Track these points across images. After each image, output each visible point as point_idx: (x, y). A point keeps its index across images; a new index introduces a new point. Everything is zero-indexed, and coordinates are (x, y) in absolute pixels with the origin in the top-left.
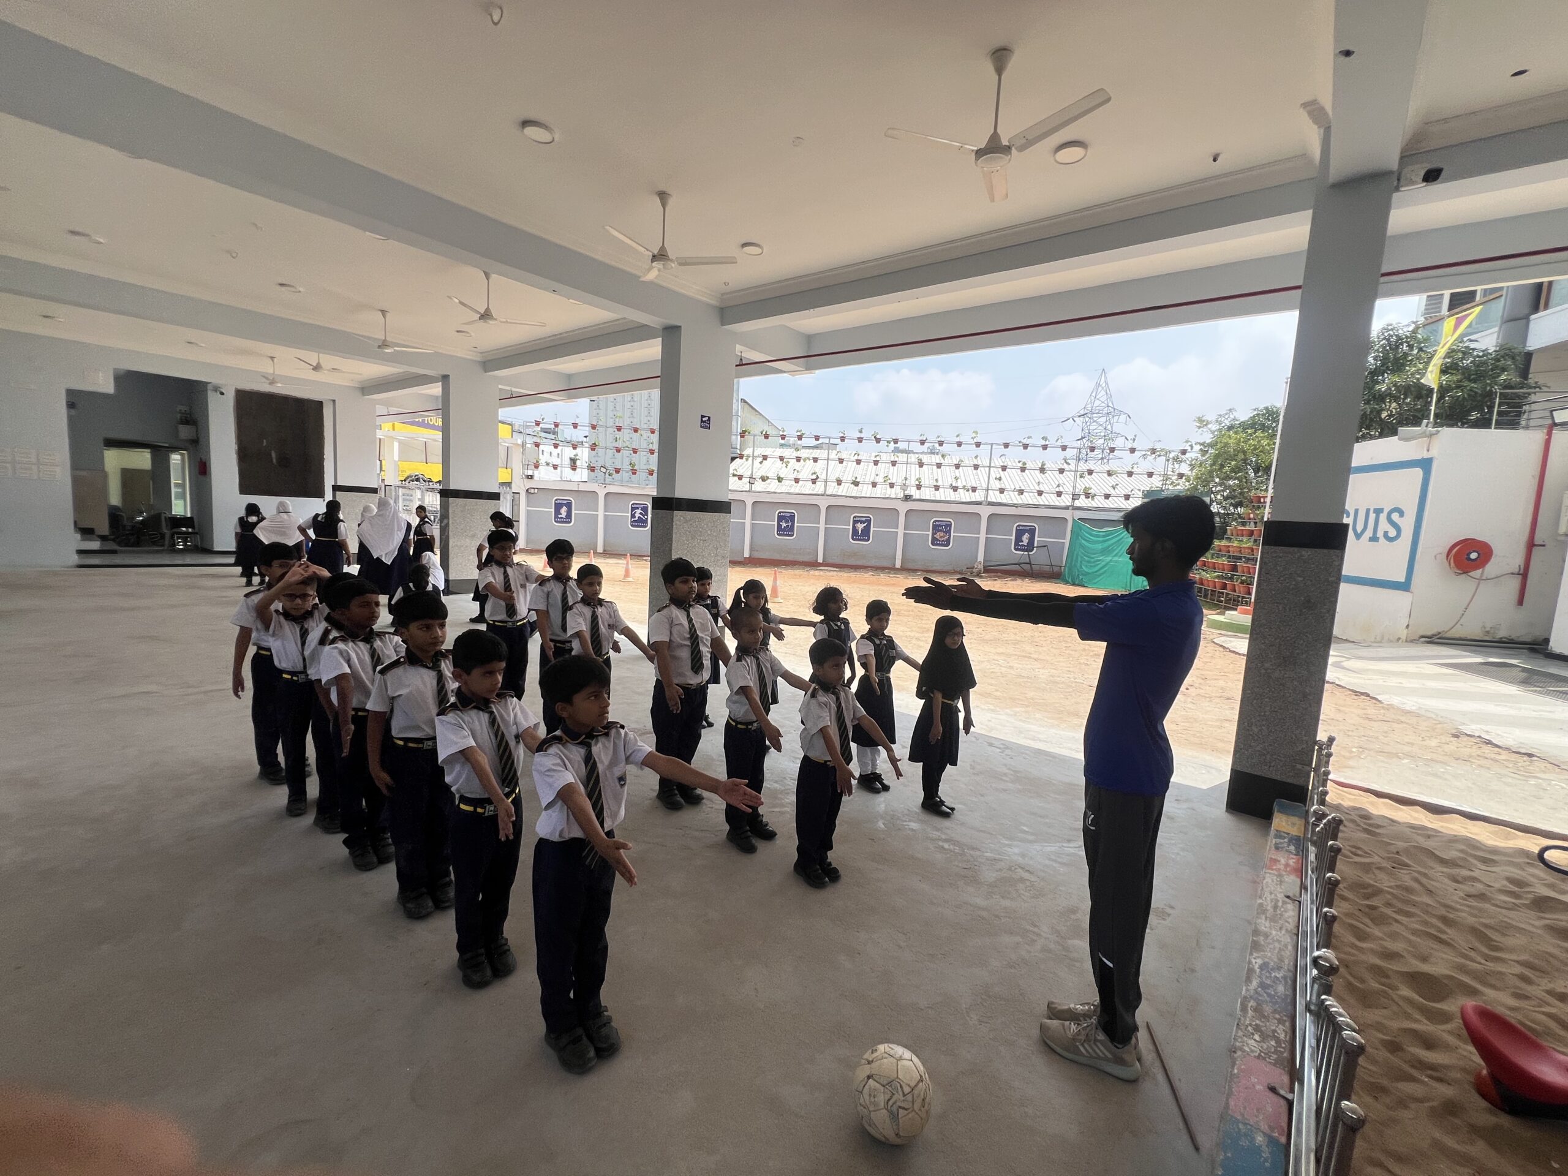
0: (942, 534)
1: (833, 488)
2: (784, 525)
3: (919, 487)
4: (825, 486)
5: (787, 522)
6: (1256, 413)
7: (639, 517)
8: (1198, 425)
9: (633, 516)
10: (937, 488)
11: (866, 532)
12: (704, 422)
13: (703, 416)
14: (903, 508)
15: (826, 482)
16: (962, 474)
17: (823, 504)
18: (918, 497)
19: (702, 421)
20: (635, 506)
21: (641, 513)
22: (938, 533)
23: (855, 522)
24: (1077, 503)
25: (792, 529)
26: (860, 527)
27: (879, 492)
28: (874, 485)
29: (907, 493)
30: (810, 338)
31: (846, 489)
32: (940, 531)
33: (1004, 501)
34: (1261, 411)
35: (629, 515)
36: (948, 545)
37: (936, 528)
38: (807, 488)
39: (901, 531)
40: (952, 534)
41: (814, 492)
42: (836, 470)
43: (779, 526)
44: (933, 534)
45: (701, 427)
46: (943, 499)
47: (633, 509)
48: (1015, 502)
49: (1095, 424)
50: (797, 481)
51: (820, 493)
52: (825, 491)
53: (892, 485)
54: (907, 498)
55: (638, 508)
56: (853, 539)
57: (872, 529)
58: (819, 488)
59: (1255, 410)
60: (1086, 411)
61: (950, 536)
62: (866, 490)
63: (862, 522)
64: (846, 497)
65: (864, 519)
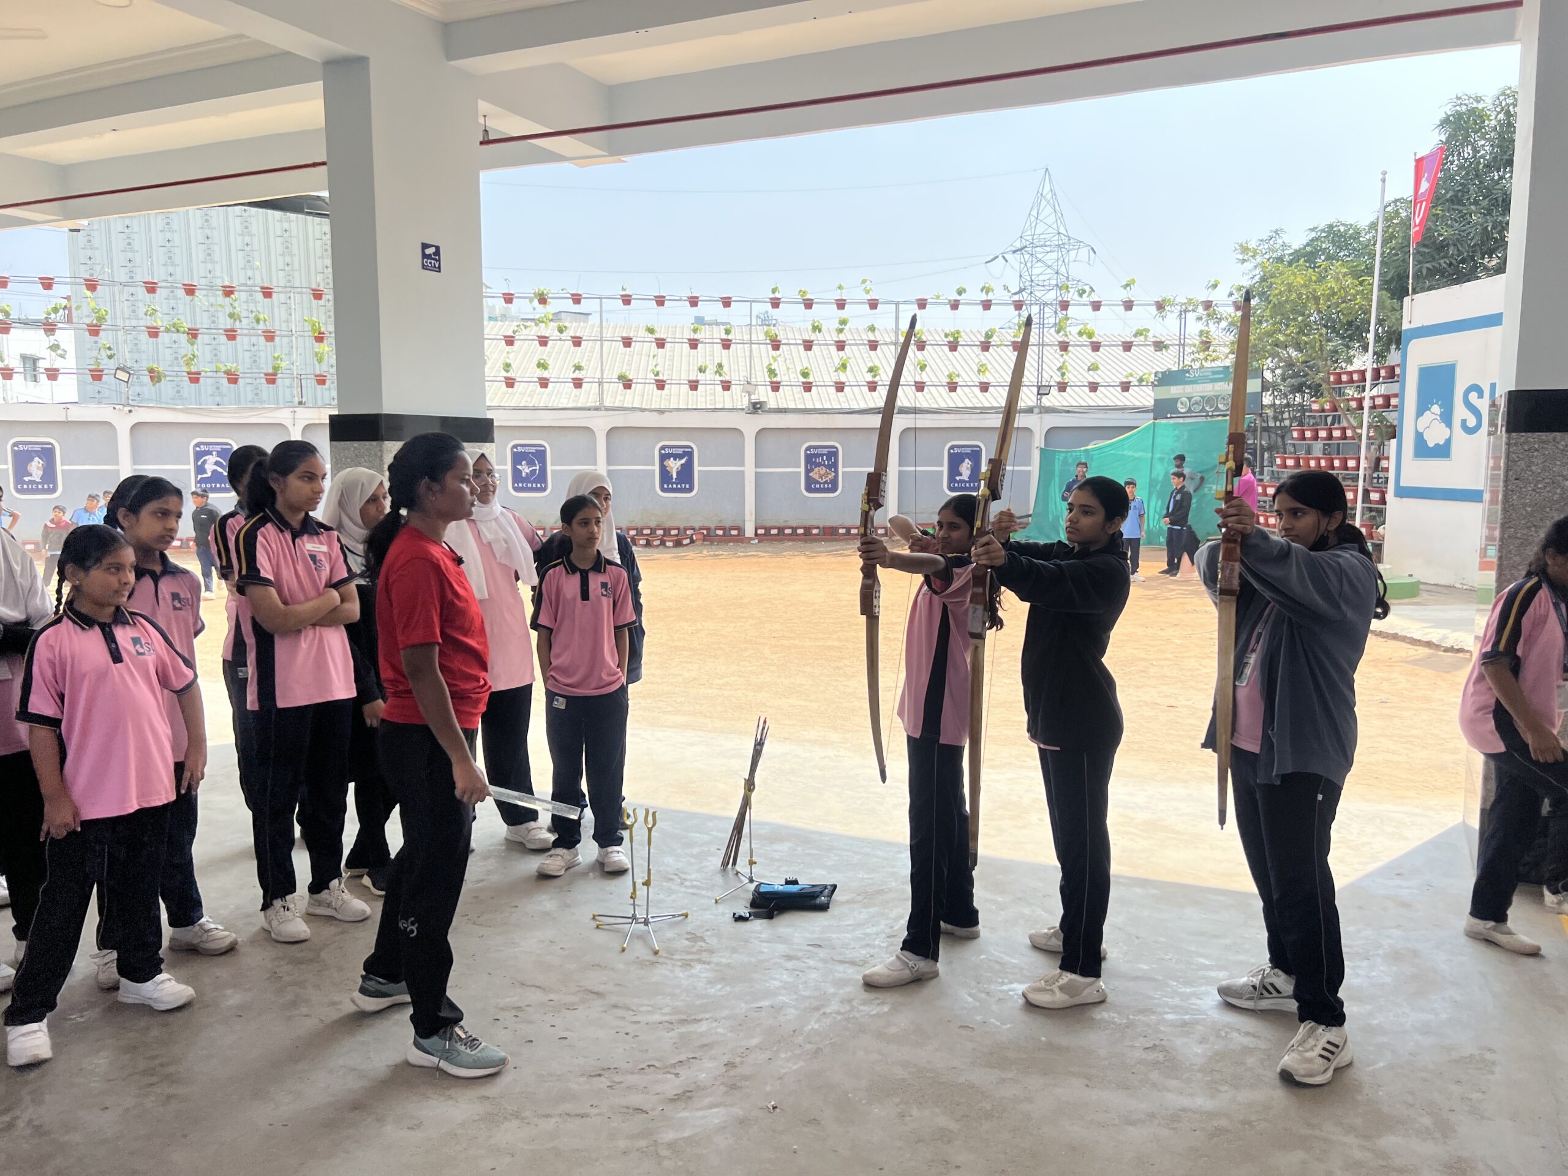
0: (823, 470)
1: (615, 395)
2: (525, 469)
3: (776, 387)
4: (601, 394)
5: (531, 463)
6: (1313, 235)
7: (214, 472)
8: (1241, 257)
9: (200, 470)
11: (686, 474)
12: (429, 257)
13: (425, 246)
14: (750, 426)
15: (600, 383)
17: (601, 424)
18: (772, 404)
19: (424, 256)
20: (203, 448)
21: (217, 463)
22: (816, 470)
23: (664, 458)
24: (1046, 401)
25: (542, 477)
26: (674, 465)
27: (705, 397)
28: (694, 385)
29: (754, 398)
31: (643, 395)
32: (819, 465)
33: (925, 405)
34: (1323, 231)
35: (191, 467)
36: (834, 489)
37: (811, 460)
38: (562, 395)
39: (749, 469)
40: (841, 470)
41: (579, 405)
42: (620, 361)
43: (517, 474)
44: (808, 471)
45: (424, 267)
46: (818, 406)
47: (199, 455)
48: (943, 405)
50: (544, 383)
51: (589, 405)
52: (601, 399)
53: (726, 386)
54: (757, 407)
55: (210, 453)
56: (663, 490)
57: (697, 468)
58: (587, 396)
61: (836, 472)
62: (677, 396)
63: (676, 457)
64: (643, 410)
65: (680, 451)
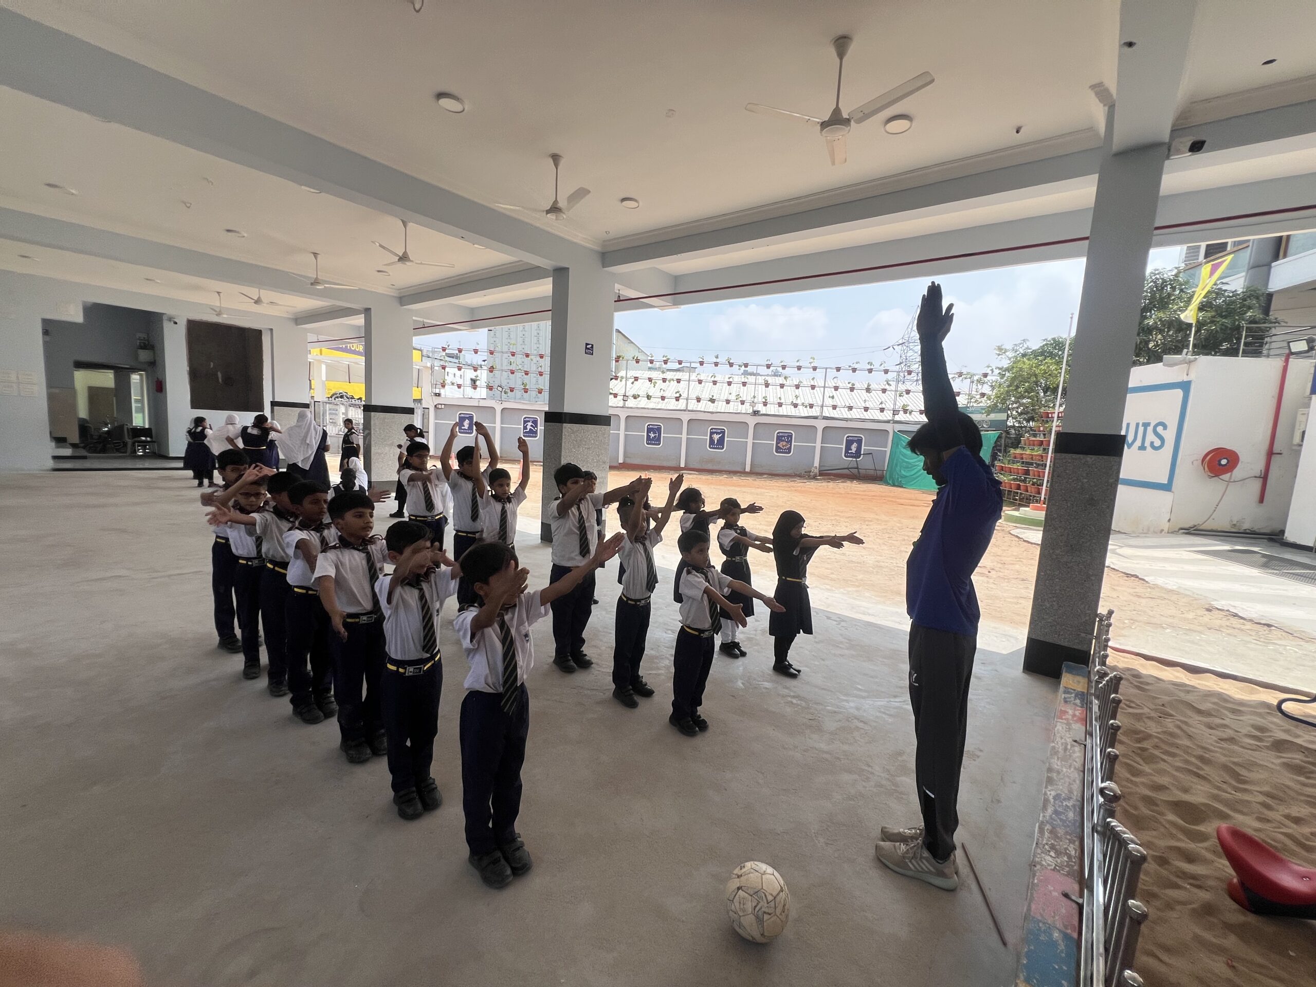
0: (784, 443)
1: (693, 405)
2: (652, 435)
3: (765, 404)
4: (687, 404)
5: (654, 433)
6: (1045, 343)
7: (530, 429)
8: (998, 353)
9: (525, 428)
10: (780, 405)
11: (721, 442)
12: (588, 349)
13: (587, 344)
14: (752, 421)
15: (687, 399)
16: (801, 394)
17: (685, 418)
18: (764, 412)
19: (586, 348)
20: (527, 419)
21: (531, 426)
22: (781, 443)
23: (712, 433)
24: (897, 418)
25: (659, 439)
26: (716, 437)
27: (732, 408)
28: (728, 402)
29: (755, 409)
30: (677, 279)
31: (704, 406)
32: (783, 441)
33: (836, 416)
34: (1049, 341)
35: (522, 427)
36: (789, 452)
37: (779, 439)
38: (672, 404)
39: (750, 441)
40: (793, 443)
41: (678, 408)
42: (696, 390)
43: (648, 436)
44: (777, 443)
45: (586, 353)
46: (785, 414)
47: (525, 422)
48: (846, 417)
49: (911, 351)
50: (663, 398)
51: (682, 408)
52: (687, 408)
53: (743, 403)
54: (756, 413)
55: (529, 421)
56: (710, 447)
57: (726, 439)
58: (681, 404)
59: (1044, 340)
60: (904, 341)
61: (791, 445)
62: (721, 406)
63: (717, 433)
64: (705, 412)
65: (719, 431)
